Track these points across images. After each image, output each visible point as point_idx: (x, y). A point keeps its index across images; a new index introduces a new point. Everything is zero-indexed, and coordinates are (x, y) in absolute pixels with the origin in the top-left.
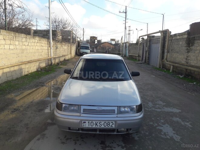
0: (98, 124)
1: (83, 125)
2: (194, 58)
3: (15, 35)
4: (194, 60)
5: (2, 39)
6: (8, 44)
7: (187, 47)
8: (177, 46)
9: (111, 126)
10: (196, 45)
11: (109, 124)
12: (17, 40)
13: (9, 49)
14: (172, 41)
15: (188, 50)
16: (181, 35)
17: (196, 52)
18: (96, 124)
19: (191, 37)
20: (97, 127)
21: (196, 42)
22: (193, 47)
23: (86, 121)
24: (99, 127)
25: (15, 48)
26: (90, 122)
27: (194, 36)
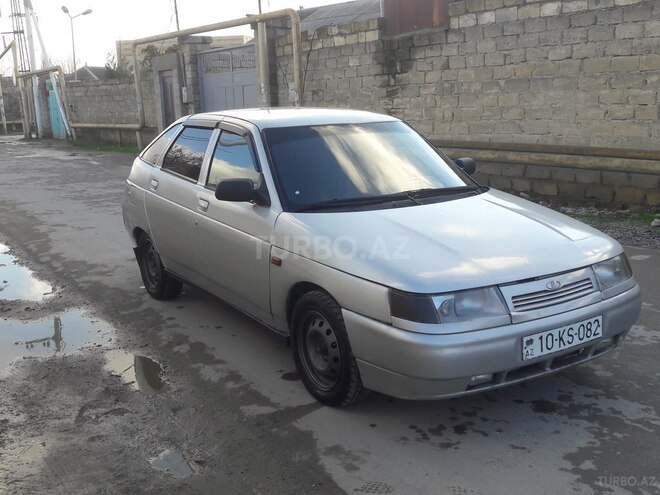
0: (565, 336)
1: (525, 351)
2: (419, 113)
4: (420, 122)
7: (386, 78)
8: (340, 76)
9: (594, 334)
10: (419, 65)
11: (590, 329)
14: (313, 56)
15: (389, 85)
16: (352, 33)
17: (423, 92)
19: (397, 37)
20: (563, 347)
21: (419, 55)
22: (409, 76)
23: (532, 337)
24: (567, 346)
26: (545, 335)
27: (409, 34)
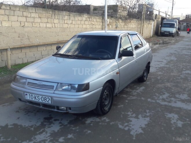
0: (37, 98)
1: (25, 96)
3: (54, 13)
5: (38, 17)
6: (44, 23)
9: (48, 102)
11: (46, 99)
12: (56, 17)
13: (46, 27)
18: (35, 98)
20: (36, 100)
23: (27, 94)
24: (37, 101)
25: (54, 26)
26: (31, 95)
